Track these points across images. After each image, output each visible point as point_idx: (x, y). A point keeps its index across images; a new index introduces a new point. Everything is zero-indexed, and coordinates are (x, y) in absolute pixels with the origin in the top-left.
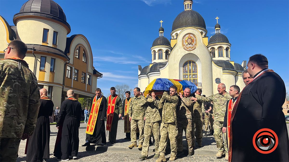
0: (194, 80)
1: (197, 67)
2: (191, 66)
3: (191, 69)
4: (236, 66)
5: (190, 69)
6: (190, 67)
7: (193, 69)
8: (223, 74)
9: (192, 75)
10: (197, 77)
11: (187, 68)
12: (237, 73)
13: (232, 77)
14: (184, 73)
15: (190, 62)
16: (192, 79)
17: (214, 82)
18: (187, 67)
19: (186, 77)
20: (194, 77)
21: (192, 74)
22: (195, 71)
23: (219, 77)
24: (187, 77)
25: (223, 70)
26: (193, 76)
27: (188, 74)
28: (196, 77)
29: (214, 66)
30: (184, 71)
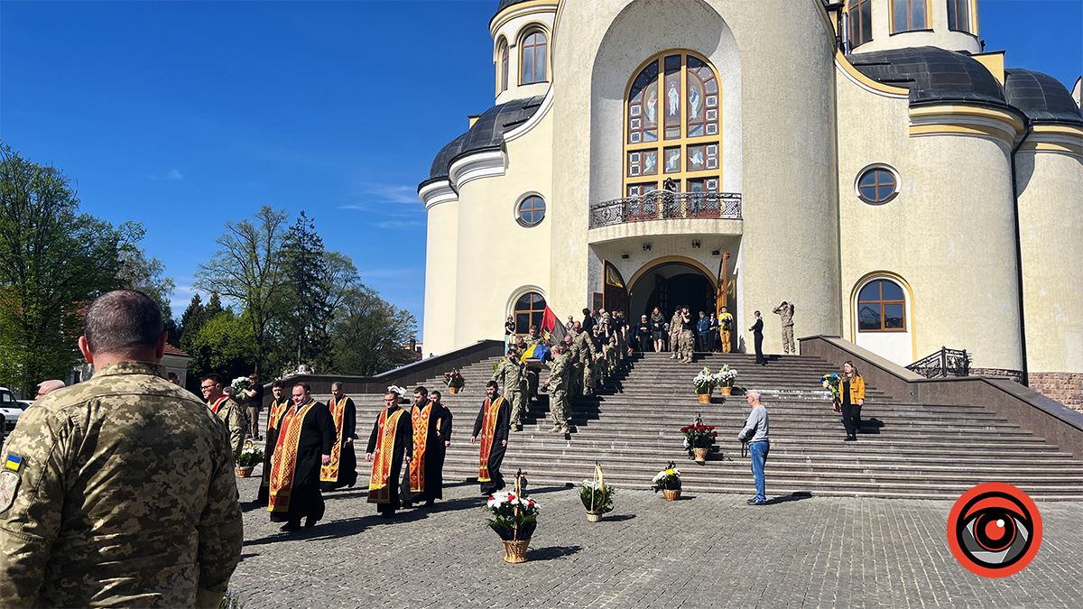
0: (695, 185)
1: (717, 94)
2: (679, 92)
3: (678, 112)
4: (1016, 84)
5: (673, 111)
6: (672, 94)
7: (695, 105)
8: (912, 135)
9: (684, 148)
10: (716, 163)
11: (656, 107)
12: (1021, 125)
13: (985, 156)
14: (636, 138)
15: (672, 64)
16: (684, 176)
17: (849, 192)
18: (657, 97)
19: (643, 166)
20: (695, 160)
21: (684, 142)
22: (708, 120)
23: (886, 160)
24: (649, 163)
25: (912, 106)
26: (688, 156)
27: (661, 144)
28: (712, 163)
29: (851, 87)
30: (636, 124)
